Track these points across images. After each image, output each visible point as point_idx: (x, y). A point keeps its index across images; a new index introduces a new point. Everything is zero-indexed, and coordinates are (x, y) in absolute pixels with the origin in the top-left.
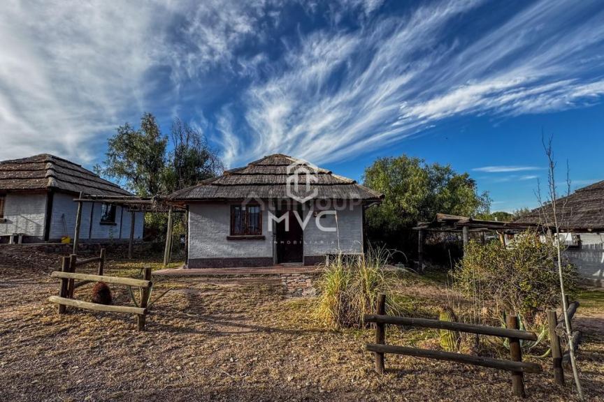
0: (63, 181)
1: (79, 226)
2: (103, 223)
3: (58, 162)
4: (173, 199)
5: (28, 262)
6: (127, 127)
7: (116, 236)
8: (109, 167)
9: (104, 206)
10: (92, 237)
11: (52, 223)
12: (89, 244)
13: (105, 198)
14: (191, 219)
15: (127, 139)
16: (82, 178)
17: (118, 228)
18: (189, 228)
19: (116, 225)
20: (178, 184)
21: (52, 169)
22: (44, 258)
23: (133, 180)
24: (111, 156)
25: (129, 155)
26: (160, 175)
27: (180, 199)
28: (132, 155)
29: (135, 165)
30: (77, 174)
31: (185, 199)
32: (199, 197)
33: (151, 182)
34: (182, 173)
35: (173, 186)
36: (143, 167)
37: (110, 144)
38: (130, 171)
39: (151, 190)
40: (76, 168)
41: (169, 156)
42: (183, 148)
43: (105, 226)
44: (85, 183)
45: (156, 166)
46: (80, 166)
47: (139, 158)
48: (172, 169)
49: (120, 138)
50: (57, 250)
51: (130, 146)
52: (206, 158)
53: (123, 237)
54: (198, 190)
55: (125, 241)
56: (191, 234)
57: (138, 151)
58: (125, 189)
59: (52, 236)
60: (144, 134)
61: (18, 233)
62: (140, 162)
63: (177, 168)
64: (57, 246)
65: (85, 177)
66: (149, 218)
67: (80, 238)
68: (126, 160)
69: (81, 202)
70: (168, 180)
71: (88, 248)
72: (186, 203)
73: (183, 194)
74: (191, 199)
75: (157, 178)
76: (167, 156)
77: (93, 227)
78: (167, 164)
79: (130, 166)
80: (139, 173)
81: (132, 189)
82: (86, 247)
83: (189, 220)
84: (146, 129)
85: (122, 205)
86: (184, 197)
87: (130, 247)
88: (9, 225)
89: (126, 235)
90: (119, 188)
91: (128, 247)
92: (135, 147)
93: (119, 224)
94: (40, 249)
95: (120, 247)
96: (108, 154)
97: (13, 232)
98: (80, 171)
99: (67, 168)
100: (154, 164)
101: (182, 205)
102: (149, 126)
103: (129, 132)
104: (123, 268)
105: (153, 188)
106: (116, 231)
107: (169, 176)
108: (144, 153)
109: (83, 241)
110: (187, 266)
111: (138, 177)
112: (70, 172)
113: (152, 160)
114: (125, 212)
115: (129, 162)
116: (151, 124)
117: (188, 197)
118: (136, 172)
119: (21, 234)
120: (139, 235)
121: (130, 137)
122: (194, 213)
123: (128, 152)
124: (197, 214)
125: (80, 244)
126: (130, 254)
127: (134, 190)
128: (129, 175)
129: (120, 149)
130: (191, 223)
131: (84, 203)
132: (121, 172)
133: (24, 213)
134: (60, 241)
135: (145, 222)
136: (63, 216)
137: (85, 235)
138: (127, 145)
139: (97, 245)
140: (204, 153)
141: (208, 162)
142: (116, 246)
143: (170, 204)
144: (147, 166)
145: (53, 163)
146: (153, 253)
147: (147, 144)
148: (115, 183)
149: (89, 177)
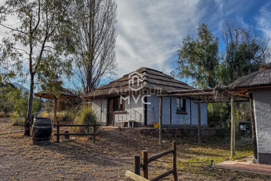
0: (152, 83)
1: (161, 115)
2: (178, 112)
3: (149, 71)
4: (236, 88)
5: (134, 141)
6: (189, 38)
7: (188, 122)
8: (179, 71)
9: (178, 100)
10: (172, 124)
11: (148, 113)
12: (170, 129)
13: (177, 93)
14: (256, 109)
15: (189, 48)
16: (163, 80)
17: (189, 116)
18: (255, 118)
19: (187, 114)
20: (232, 77)
21: (146, 76)
22: (144, 139)
23: (196, 78)
24: (180, 63)
25: (192, 60)
26: (216, 72)
27: (242, 87)
28: (194, 60)
29: (197, 67)
30: (160, 78)
31: (249, 87)
32: (265, 82)
33: (209, 78)
34: (235, 67)
35: (228, 79)
36: (202, 68)
37: (179, 54)
38: (193, 72)
39: (210, 85)
40: (159, 74)
41: (222, 55)
42: (233, 46)
43: (180, 115)
44: (165, 83)
45: (212, 65)
46: (161, 73)
47: (199, 61)
48: (226, 65)
49: (185, 49)
50: (151, 133)
51: (192, 53)
52: (257, 48)
53: (193, 123)
54: (262, 75)
55: (195, 127)
56: (258, 125)
57: (198, 55)
58: (191, 85)
59: (149, 123)
60: (200, 41)
61: (132, 120)
62: (200, 64)
63: (230, 63)
64: (151, 130)
65: (165, 80)
66: (211, 108)
67: (163, 124)
68: (190, 64)
69: (161, 97)
70: (224, 75)
71: (169, 133)
72: (249, 91)
73: (245, 81)
74: (256, 86)
75: (214, 75)
76: (219, 55)
77: (172, 116)
78: (221, 62)
79: (194, 68)
80: (200, 73)
81: (196, 85)
82: (168, 131)
83: (255, 110)
84: (202, 37)
85: (190, 98)
86: (246, 85)
87: (199, 132)
88: (128, 115)
89: (195, 122)
90: (187, 85)
91: (197, 132)
92: (195, 53)
93: (189, 113)
94: (142, 132)
95: (192, 132)
96: (178, 62)
97: (130, 120)
98: (162, 76)
99: (154, 75)
100: (210, 64)
101: (244, 93)
102: (203, 34)
103: (190, 42)
104: (194, 153)
105: (211, 83)
106: (188, 119)
107: (224, 71)
108: (202, 56)
109: (167, 126)
110: (257, 160)
111: (199, 76)
112: (156, 77)
113: (209, 61)
114: (192, 103)
115: (192, 65)
116: (205, 32)
117: (252, 84)
118: (198, 72)
119: (133, 121)
120: (204, 122)
121: (191, 45)
122: (260, 101)
123: (191, 58)
124: (264, 102)
125: (165, 129)
126: (199, 139)
127: (198, 87)
128: (193, 75)
129: (185, 56)
130: (257, 113)
131: (163, 98)
132: (188, 74)
133: (134, 107)
134: (153, 126)
135: (208, 111)
136: (153, 109)
137: (166, 122)
138: (189, 52)
139: (175, 130)
140: (254, 45)
141: (258, 54)
142: (189, 131)
143: (232, 93)
144: (206, 66)
145: (146, 72)
146: (217, 138)
147: (204, 49)
148: (185, 82)
149: (167, 79)
